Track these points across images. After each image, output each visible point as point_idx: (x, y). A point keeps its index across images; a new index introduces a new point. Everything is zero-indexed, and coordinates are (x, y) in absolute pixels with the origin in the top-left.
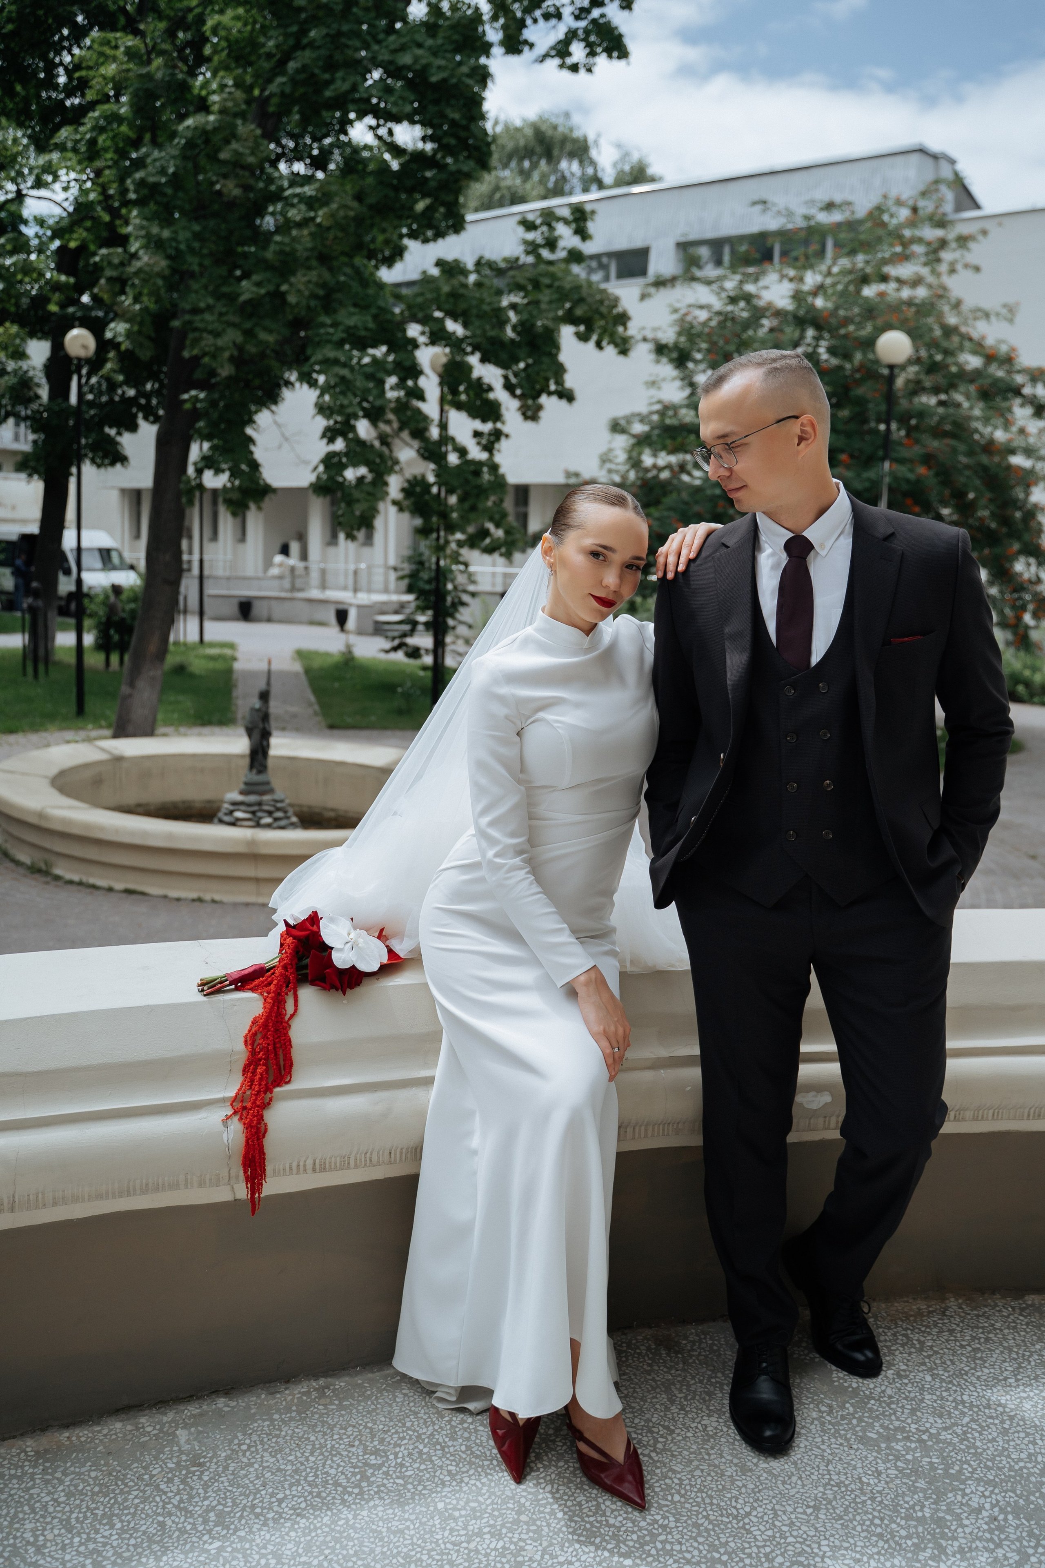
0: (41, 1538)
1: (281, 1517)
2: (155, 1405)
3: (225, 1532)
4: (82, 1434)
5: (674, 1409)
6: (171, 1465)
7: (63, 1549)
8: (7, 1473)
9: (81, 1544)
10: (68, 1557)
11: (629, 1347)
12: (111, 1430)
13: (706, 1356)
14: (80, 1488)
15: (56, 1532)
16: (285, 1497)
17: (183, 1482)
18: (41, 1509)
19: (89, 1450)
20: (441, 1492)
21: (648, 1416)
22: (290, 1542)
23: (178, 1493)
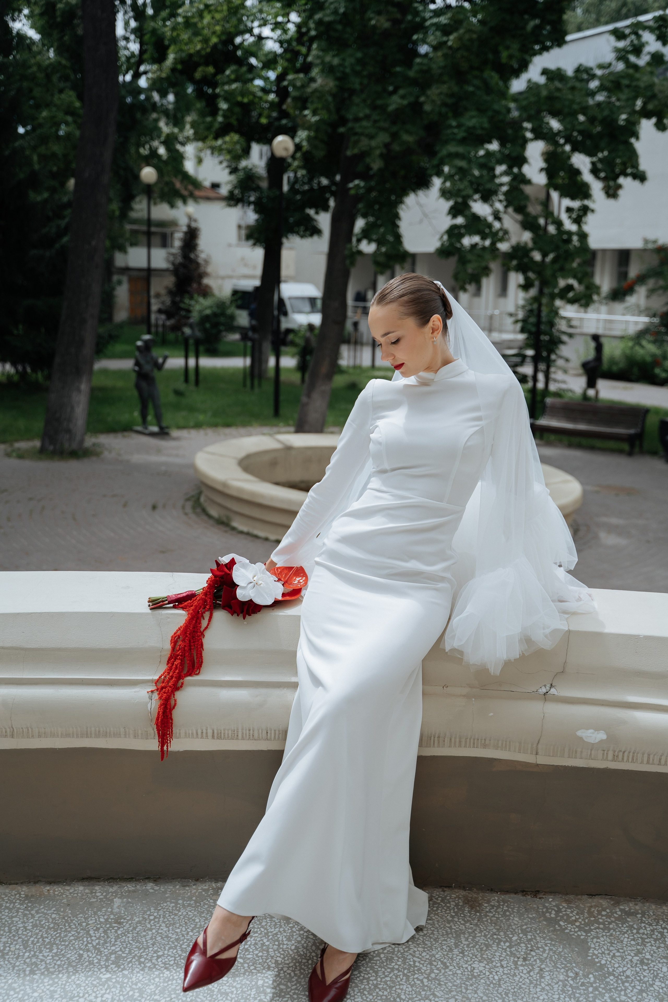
0: (8, 949)
1: (155, 967)
2: (108, 880)
3: (116, 969)
4: (57, 890)
5: (456, 951)
6: (102, 920)
7: (17, 958)
8: (4, 905)
9: (29, 957)
10: (18, 964)
11: (442, 901)
12: (75, 890)
13: (498, 918)
14: (42, 923)
15: (17, 947)
16: (163, 955)
17: (105, 932)
18: (15, 931)
19: (57, 900)
20: (264, 974)
21: (434, 952)
22: (153, 984)
23: (99, 938)
